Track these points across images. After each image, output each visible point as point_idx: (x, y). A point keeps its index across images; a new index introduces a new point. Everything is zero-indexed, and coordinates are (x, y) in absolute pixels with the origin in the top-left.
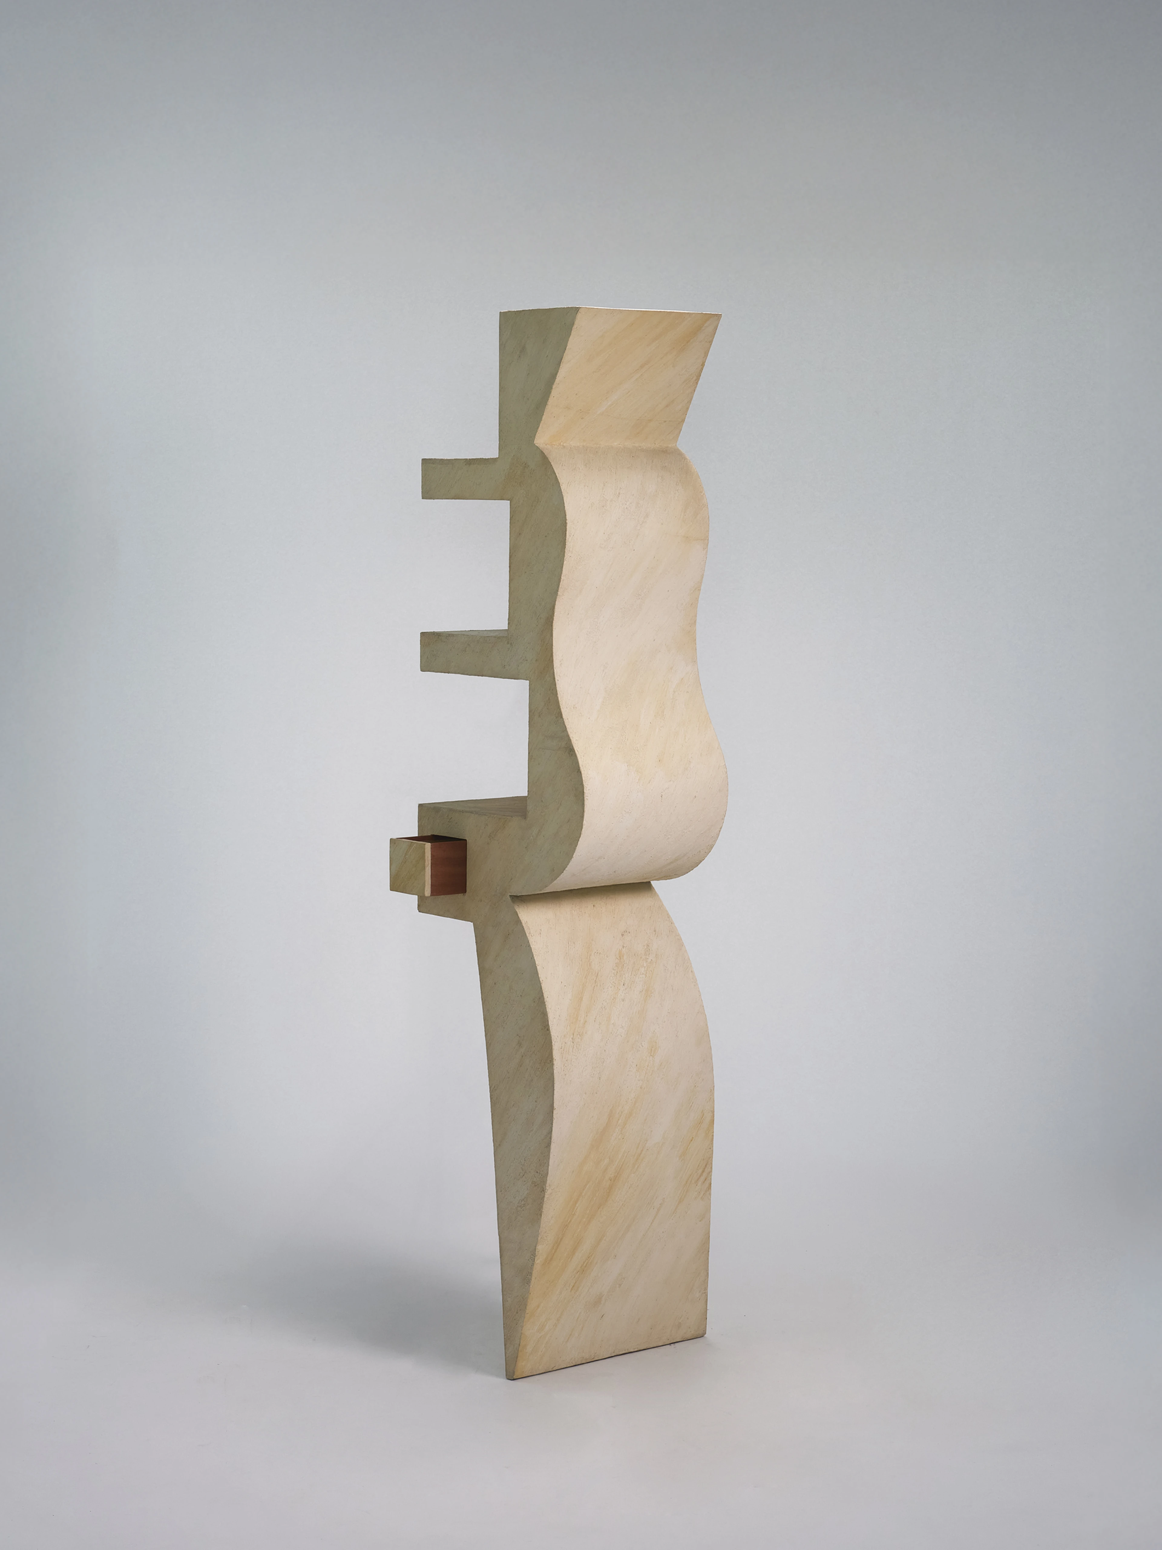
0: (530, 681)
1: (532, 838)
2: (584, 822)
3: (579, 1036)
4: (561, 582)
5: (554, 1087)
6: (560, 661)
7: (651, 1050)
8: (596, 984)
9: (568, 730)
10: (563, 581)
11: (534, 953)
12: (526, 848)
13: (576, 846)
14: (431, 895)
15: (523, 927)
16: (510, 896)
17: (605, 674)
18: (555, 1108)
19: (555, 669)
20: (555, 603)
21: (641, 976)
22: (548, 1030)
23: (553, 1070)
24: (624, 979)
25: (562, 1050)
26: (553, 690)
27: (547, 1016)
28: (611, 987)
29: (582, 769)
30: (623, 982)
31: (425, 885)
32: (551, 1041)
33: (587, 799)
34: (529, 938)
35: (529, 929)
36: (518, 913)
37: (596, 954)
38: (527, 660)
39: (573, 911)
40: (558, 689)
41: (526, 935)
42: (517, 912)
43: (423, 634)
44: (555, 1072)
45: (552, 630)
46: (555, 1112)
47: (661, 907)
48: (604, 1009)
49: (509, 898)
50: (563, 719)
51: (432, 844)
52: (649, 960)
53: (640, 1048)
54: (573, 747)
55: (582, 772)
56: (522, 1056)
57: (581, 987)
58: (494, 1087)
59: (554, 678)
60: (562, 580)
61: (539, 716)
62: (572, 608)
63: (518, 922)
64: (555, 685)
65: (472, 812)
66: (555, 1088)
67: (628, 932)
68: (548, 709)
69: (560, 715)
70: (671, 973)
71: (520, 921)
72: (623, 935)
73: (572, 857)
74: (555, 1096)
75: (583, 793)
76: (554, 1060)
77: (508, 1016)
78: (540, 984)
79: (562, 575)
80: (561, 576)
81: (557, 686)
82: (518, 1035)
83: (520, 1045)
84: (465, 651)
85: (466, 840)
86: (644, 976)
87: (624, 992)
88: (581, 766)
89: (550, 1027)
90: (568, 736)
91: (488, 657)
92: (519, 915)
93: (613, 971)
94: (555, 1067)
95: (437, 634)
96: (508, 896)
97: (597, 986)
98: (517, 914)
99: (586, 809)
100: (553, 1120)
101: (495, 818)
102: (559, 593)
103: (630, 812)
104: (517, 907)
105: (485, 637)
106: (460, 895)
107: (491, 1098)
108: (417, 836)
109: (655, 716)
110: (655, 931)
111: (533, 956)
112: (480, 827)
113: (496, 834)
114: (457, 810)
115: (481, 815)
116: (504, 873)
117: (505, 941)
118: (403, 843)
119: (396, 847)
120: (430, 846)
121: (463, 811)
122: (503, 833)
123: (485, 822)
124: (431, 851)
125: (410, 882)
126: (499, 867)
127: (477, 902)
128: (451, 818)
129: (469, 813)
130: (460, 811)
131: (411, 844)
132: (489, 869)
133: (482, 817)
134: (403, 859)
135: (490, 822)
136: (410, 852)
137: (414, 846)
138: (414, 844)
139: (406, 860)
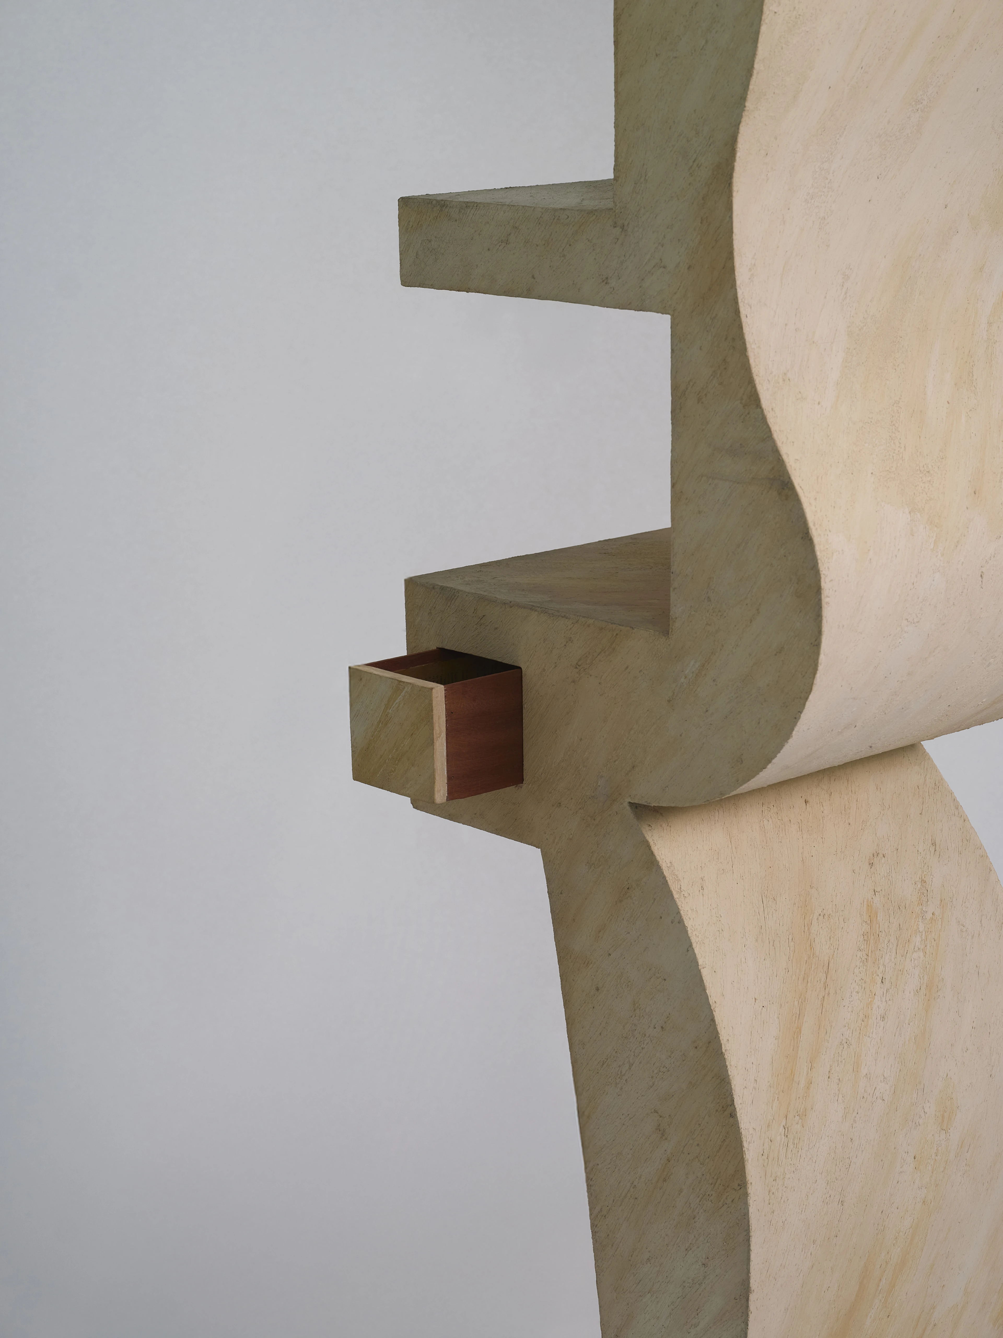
0: (673, 316)
1: (683, 680)
2: (822, 658)
3: (797, 1118)
4: (754, 77)
5: (749, 1245)
6: (750, 270)
7: (943, 1116)
8: (827, 992)
9: (775, 436)
10: (758, 73)
11: (693, 939)
12: (669, 701)
13: (801, 712)
14: (447, 800)
15: (664, 877)
16: (630, 803)
17: (846, 293)
18: (752, 1289)
19: (738, 290)
20: (738, 129)
21: (915, 955)
22: (733, 1115)
23: (746, 1205)
24: (882, 968)
25: (765, 1157)
26: (734, 339)
27: (729, 1083)
28: (858, 992)
29: (815, 532)
30: (881, 976)
31: (434, 778)
32: (741, 1142)
33: (827, 603)
34: (679, 904)
35: (679, 880)
36: (651, 843)
37: (821, 918)
38: (664, 267)
39: (766, 822)
40: (749, 338)
41: (672, 895)
42: (647, 841)
43: (405, 203)
44: (751, 1210)
45: (730, 196)
46: (752, 1297)
47: (939, 785)
48: (845, 1045)
49: (628, 808)
50: (762, 411)
51: (446, 686)
52: (929, 916)
53: (920, 1117)
54: (790, 478)
55: (816, 540)
56: (669, 1160)
57: (796, 1003)
58: (601, 1210)
59: (737, 312)
60: (755, 72)
61: (699, 400)
62: (776, 139)
63: (652, 863)
64: (740, 327)
65: (532, 608)
66: (752, 1248)
67: (881, 855)
68: (721, 384)
69: (754, 399)
70: (973, 937)
71: (657, 862)
72: (871, 864)
73: (788, 735)
74: (752, 1264)
75: (818, 590)
76: (749, 1185)
77: (631, 1065)
78: (711, 1012)
79: (757, 61)
80: (754, 61)
81: (746, 330)
82: (656, 1112)
83: (663, 1135)
84: (507, 242)
85: (520, 668)
86: (921, 954)
87: (884, 1000)
88: (811, 524)
89: (738, 1110)
90: (776, 452)
91: (564, 256)
92: (655, 849)
93: (859, 954)
94: (751, 1201)
95: (438, 201)
96: (626, 804)
97: (829, 994)
98: (649, 847)
99: (826, 628)
100: (748, 1315)
101: (589, 626)
102: (747, 104)
103: (916, 620)
104: (647, 828)
105: (555, 210)
106: (510, 790)
107: (594, 1233)
108: (406, 655)
109: (956, 384)
110: (934, 844)
111: (691, 945)
112: (554, 644)
113: (594, 662)
114: (496, 600)
115: (557, 615)
116: (615, 751)
117: (621, 901)
118: (377, 675)
119: (364, 685)
120: (444, 692)
121: (510, 602)
122: (611, 661)
123: (565, 633)
124: (444, 691)
125: (398, 761)
126: (603, 737)
127: (553, 806)
128: (484, 616)
129: (525, 608)
130: (505, 603)
131: (392, 679)
132: (578, 738)
133: (557, 620)
134: (381, 716)
135: (577, 633)
136: (397, 703)
137: (402, 684)
138: (400, 680)
139: (389, 719)
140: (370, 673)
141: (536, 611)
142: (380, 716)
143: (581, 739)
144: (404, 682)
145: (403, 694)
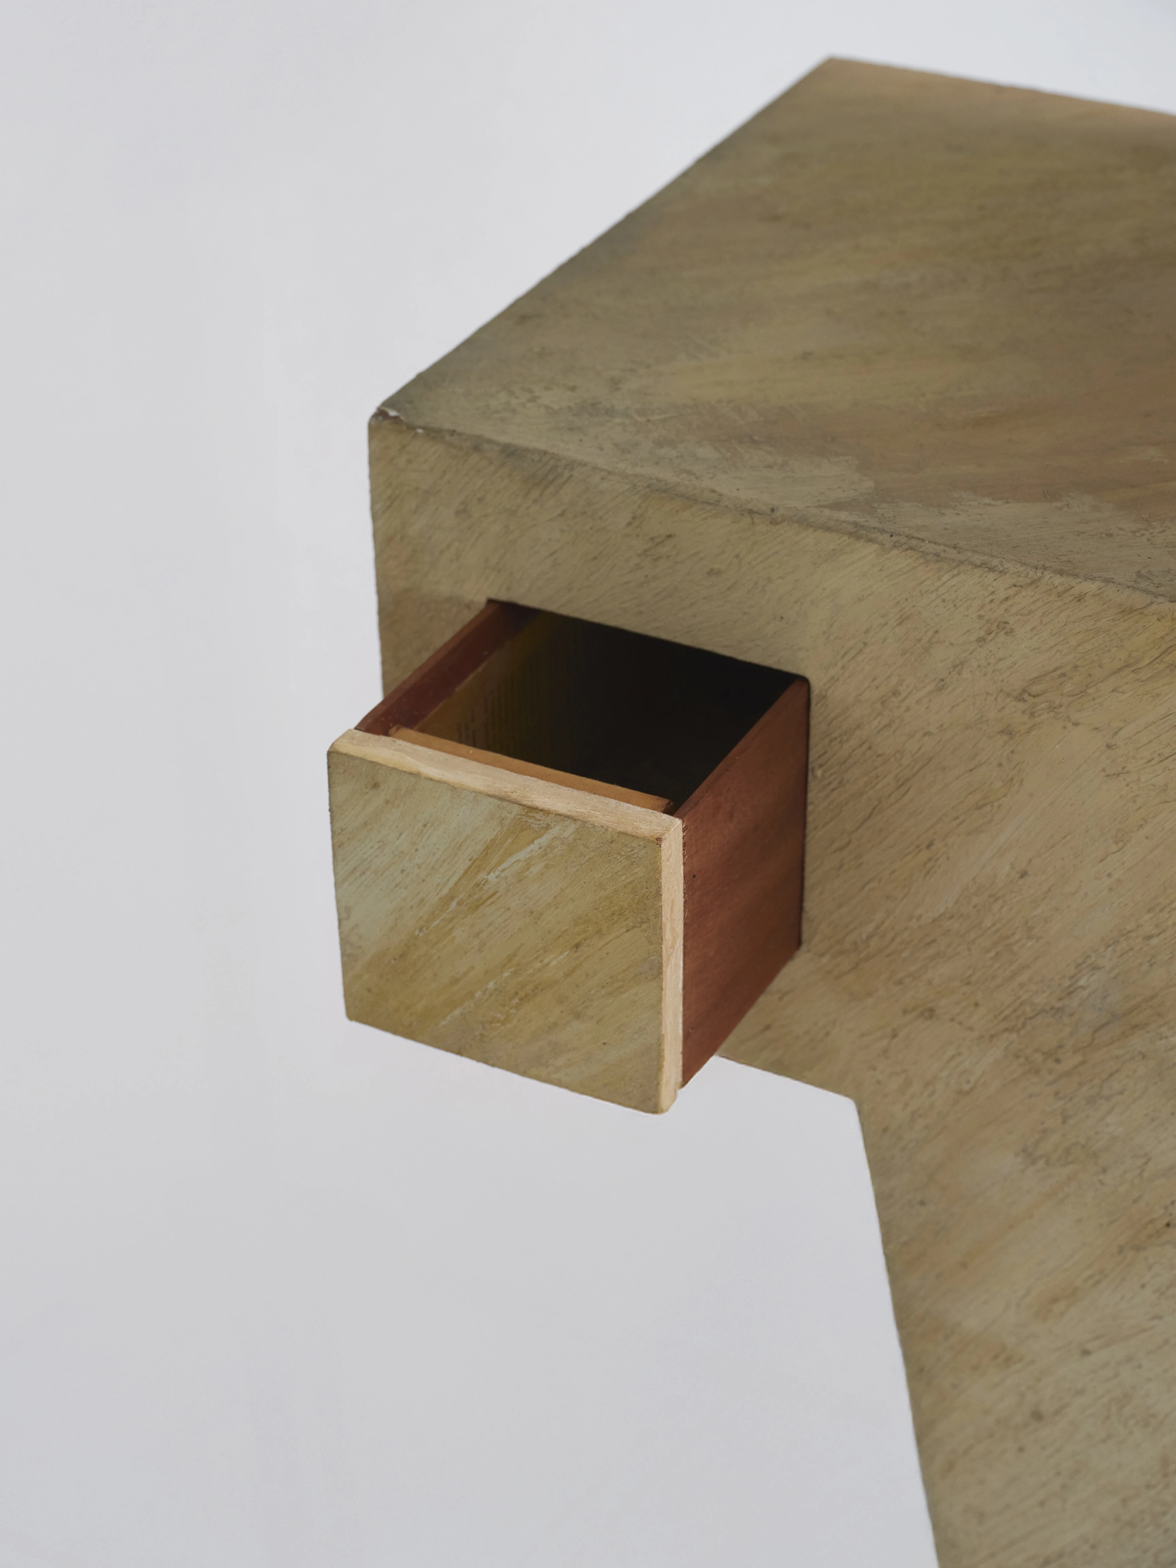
85: (799, 678)
101: (1080, 598)
112: (937, 632)
113: (1090, 691)
114: (718, 501)
115: (953, 560)
116: (1151, 915)
117: (1138, 1249)
118: (439, 782)
119: (387, 802)
120: (681, 834)
121: (773, 510)
122: (1158, 695)
123: (983, 606)
124: (682, 832)
125: (521, 1000)
126: (1109, 875)
127: (905, 1012)
128: (669, 536)
129: (828, 529)
130: (751, 512)
131: (501, 799)
132: (1013, 867)
133: (955, 572)
134: (456, 884)
135: (1030, 612)
136: (519, 861)
137: (538, 816)
138: (529, 804)
139: (485, 897)
140: (411, 774)
141: (870, 540)
142: (451, 884)
143: (1023, 875)
144: (546, 812)
145: (544, 840)
